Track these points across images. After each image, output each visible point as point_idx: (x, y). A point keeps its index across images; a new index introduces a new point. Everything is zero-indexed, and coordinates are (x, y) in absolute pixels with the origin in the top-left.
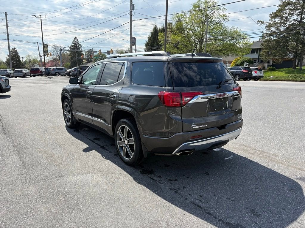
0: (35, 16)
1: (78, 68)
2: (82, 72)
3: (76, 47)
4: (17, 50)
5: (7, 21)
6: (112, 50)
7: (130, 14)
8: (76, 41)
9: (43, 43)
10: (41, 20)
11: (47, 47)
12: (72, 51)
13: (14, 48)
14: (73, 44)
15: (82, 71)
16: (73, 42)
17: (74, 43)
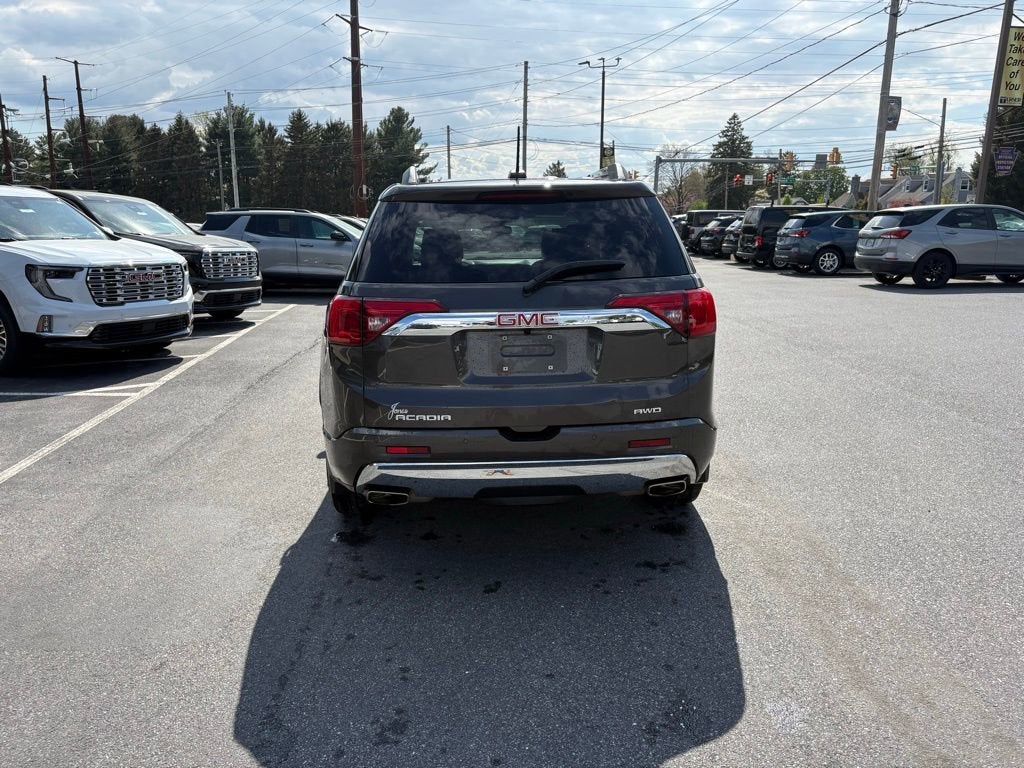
0: (588, 63)
1: (683, 219)
2: (693, 232)
3: (733, 148)
4: (563, 169)
5: (526, 85)
6: (836, 150)
7: (889, 10)
8: (733, 128)
9: (602, 143)
10: (604, 73)
11: (613, 154)
12: (723, 164)
13: (558, 163)
14: (722, 140)
15: (692, 228)
16: (723, 132)
17: (726, 136)
